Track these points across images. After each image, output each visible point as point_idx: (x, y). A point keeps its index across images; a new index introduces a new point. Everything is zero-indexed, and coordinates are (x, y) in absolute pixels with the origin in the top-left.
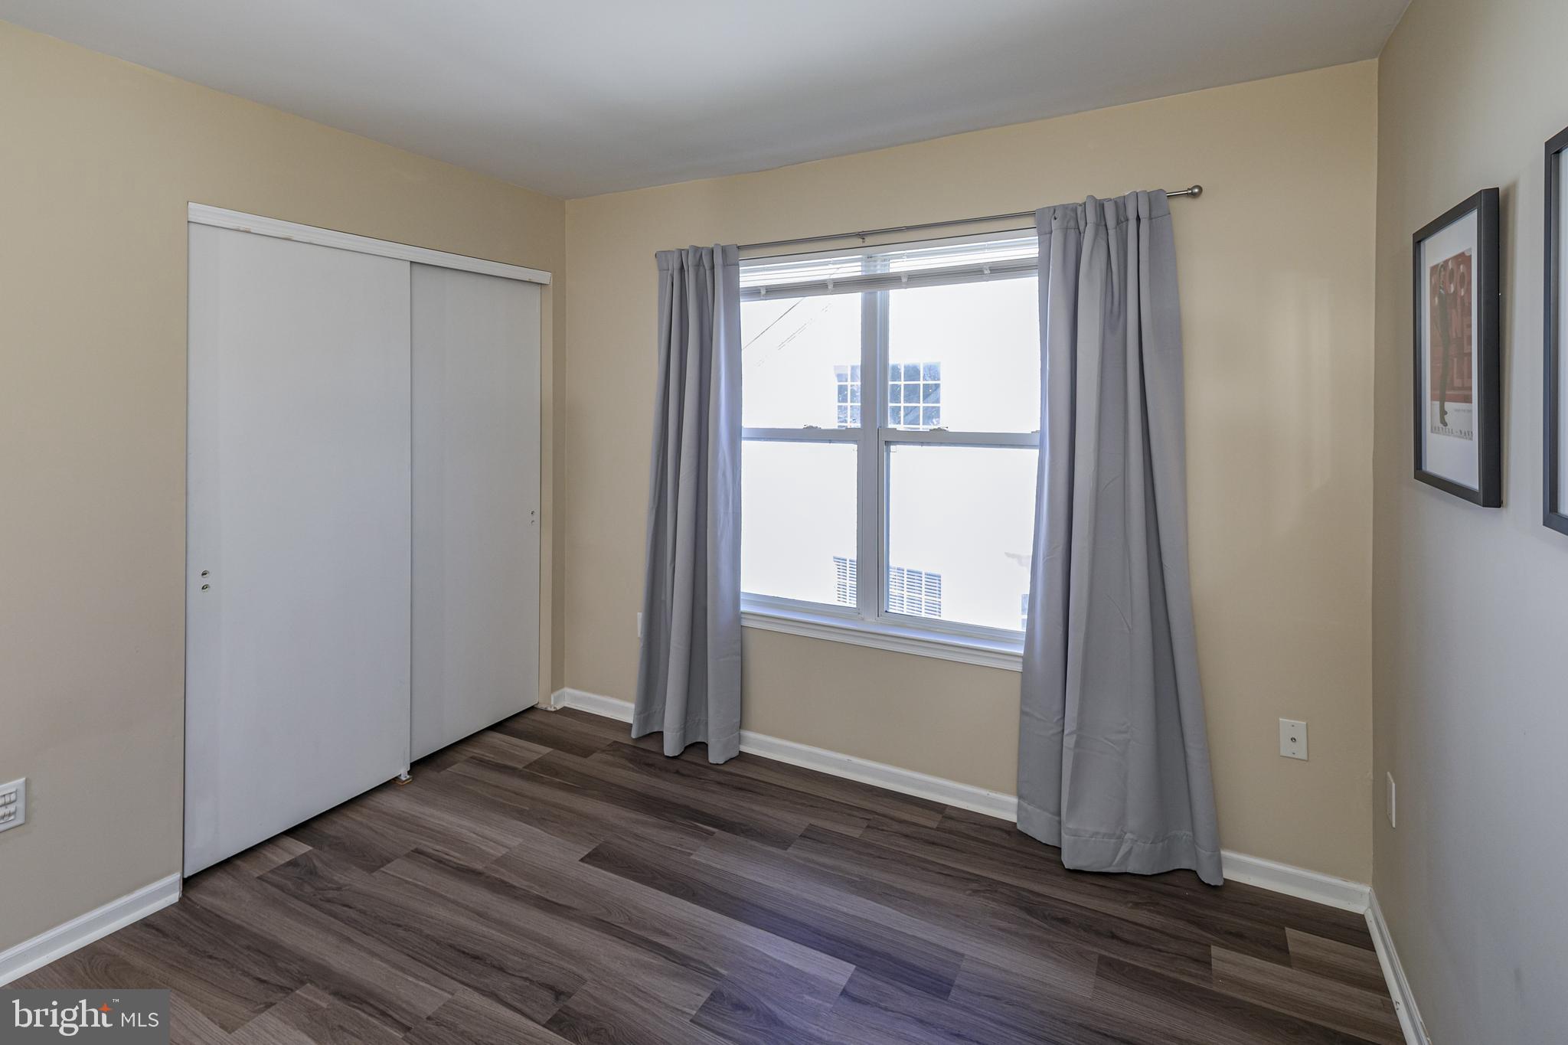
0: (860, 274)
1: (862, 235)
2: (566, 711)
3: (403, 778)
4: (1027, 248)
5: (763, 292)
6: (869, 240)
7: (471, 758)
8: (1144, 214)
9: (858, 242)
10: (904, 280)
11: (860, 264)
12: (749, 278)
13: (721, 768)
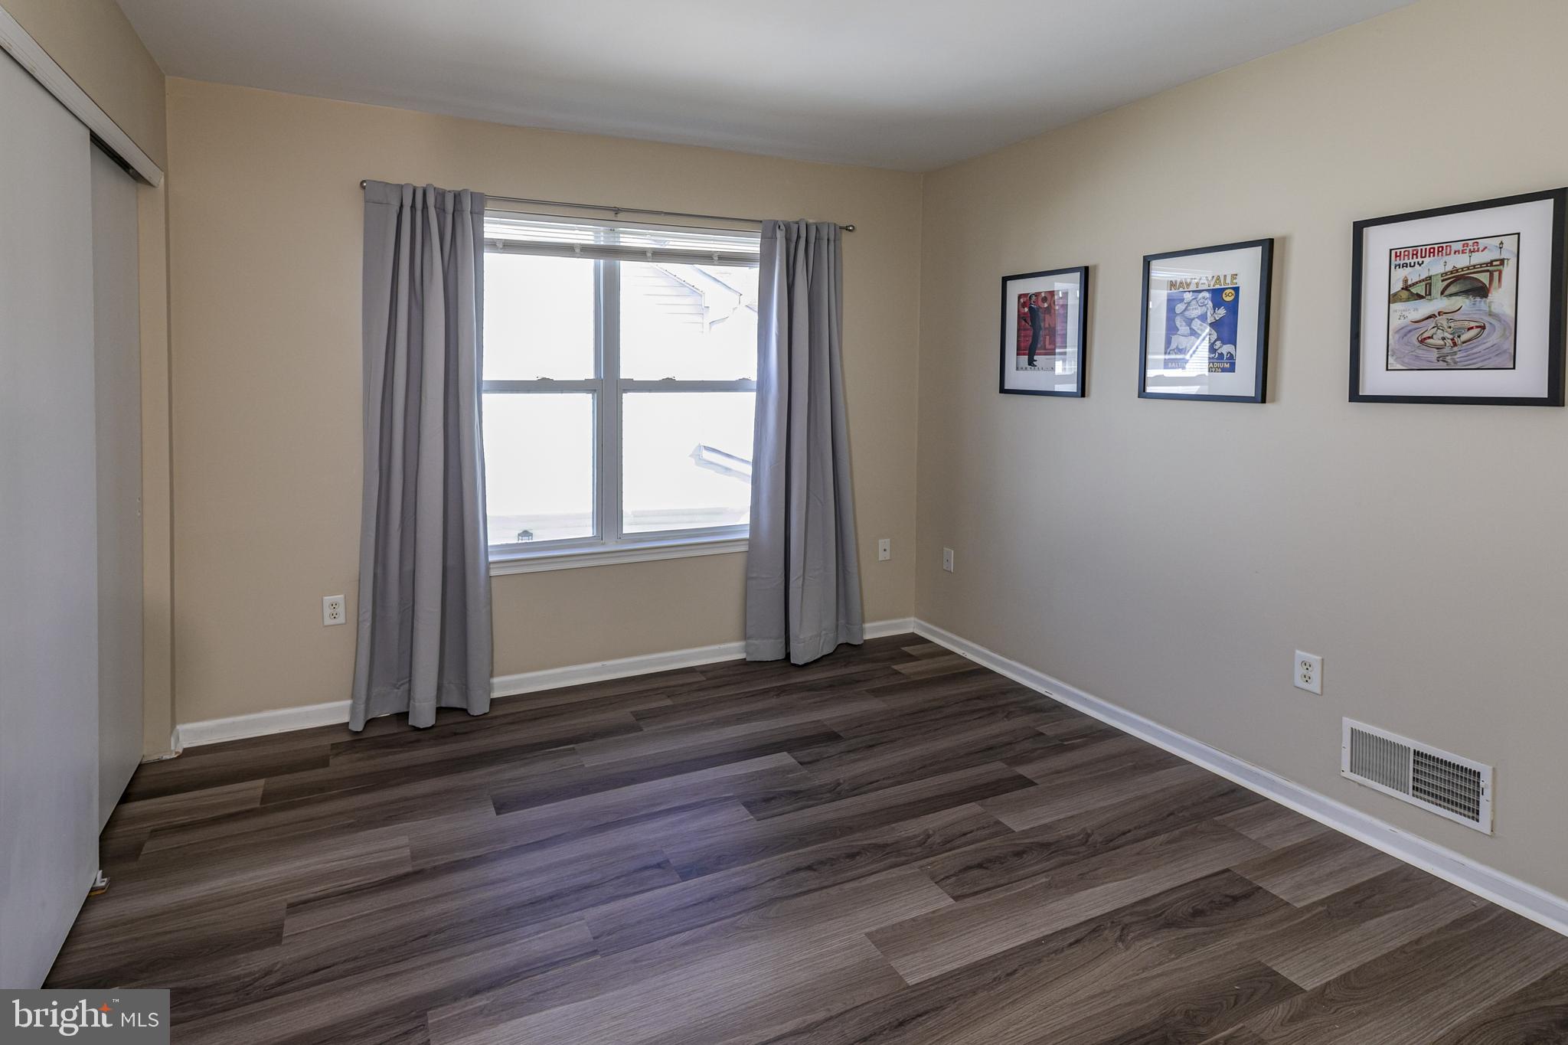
0: (592, 243)
1: (617, 211)
2: (188, 752)
3: (100, 884)
4: (751, 245)
5: (500, 245)
6: (621, 216)
7: (152, 832)
8: (832, 238)
9: (611, 215)
10: (649, 255)
11: (591, 233)
12: (494, 228)
13: (489, 715)
